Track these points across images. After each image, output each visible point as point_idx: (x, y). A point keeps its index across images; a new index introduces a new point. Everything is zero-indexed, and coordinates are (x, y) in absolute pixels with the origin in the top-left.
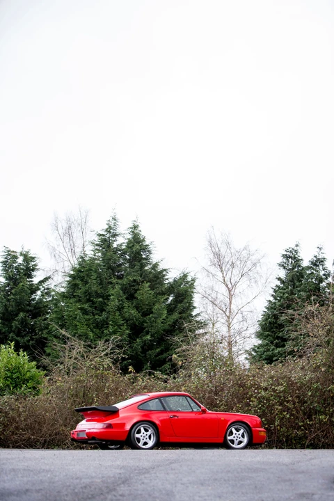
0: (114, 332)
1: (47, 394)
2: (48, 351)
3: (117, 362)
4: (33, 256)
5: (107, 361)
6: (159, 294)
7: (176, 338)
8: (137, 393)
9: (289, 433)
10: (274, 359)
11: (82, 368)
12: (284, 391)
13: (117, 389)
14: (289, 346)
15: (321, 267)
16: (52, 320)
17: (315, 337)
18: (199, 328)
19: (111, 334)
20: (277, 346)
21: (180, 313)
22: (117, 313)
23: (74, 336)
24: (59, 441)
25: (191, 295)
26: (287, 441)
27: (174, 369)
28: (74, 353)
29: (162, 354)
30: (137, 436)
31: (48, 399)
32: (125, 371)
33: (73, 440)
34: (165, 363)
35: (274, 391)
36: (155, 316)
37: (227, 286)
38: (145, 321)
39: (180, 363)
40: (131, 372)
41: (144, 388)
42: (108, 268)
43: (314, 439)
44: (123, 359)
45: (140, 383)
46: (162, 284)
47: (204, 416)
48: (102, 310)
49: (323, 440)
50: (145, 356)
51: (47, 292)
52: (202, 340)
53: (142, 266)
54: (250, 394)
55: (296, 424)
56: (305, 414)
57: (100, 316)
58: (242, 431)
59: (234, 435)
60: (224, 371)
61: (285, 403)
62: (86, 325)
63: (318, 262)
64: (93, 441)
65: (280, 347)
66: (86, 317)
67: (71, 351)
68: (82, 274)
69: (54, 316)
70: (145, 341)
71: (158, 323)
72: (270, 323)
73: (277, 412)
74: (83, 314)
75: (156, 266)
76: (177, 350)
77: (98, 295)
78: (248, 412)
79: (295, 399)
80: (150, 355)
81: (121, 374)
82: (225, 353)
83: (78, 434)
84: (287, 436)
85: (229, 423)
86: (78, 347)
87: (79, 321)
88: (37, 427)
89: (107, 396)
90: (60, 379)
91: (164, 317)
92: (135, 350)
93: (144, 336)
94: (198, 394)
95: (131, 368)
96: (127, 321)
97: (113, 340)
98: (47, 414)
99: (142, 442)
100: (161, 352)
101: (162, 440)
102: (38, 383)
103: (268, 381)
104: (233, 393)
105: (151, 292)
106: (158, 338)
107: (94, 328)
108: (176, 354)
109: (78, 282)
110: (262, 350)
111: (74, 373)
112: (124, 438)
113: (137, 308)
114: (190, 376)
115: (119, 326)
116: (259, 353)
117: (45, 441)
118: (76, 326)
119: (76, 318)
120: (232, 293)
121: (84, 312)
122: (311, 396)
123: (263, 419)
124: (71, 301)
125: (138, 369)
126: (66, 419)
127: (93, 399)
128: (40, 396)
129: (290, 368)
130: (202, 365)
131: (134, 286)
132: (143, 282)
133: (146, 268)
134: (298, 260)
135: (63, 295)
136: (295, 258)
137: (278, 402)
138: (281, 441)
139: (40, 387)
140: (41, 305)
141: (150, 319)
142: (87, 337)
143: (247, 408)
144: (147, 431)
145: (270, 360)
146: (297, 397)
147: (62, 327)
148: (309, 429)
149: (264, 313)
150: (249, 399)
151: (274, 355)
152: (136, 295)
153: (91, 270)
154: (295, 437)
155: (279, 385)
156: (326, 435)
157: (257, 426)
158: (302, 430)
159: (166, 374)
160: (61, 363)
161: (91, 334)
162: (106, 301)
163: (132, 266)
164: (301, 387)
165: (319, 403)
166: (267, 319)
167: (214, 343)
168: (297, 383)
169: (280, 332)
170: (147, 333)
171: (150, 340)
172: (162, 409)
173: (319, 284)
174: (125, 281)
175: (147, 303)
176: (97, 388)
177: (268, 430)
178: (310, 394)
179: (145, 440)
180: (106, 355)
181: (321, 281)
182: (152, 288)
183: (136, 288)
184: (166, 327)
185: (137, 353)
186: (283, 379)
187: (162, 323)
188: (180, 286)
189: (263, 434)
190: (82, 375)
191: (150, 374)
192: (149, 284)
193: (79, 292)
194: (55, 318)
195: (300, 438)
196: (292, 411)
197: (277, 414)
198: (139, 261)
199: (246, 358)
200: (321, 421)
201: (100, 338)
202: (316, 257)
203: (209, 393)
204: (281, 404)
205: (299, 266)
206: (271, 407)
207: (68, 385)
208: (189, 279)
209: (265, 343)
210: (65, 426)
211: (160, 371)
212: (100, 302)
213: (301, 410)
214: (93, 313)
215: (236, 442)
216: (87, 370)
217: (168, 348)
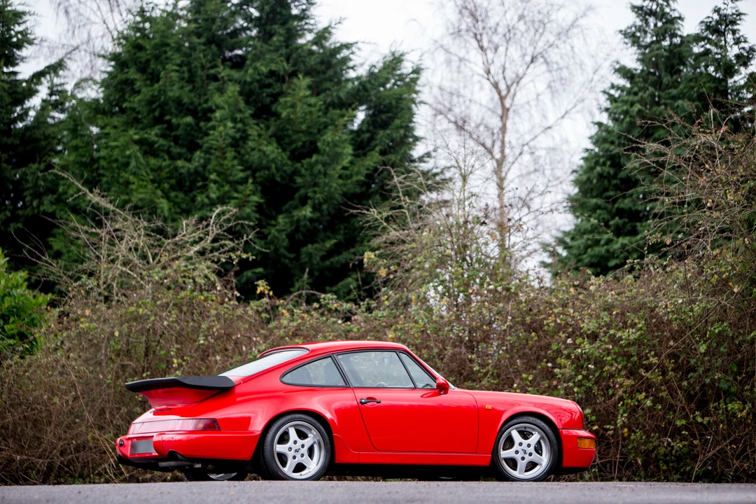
0: (222, 200)
1: (56, 350)
2: (57, 245)
3: (227, 271)
4: (20, 9)
5: (204, 268)
6: (333, 105)
7: (374, 212)
8: (276, 346)
9: (650, 446)
10: (612, 263)
11: (142, 287)
12: (638, 342)
13: (229, 336)
14: (650, 232)
15: (730, 37)
16: (64, 168)
17: (717, 207)
18: (430, 189)
19: (213, 204)
20: (619, 232)
21: (383, 153)
22: (230, 154)
23: (122, 207)
24: (85, 465)
25: (410, 109)
26: (645, 465)
27: (368, 289)
28: (122, 249)
29: (339, 253)
30: (280, 448)
31: (57, 361)
32: (248, 293)
33: (123, 460)
34: (347, 276)
35: (614, 340)
36: (325, 158)
37: (496, 86)
38: (296, 172)
39: (383, 272)
40: (262, 295)
41: (295, 335)
42: (209, 42)
43: (713, 460)
44: (244, 264)
45: (285, 322)
46: (339, 81)
47: (442, 399)
48: (193, 147)
49: (737, 463)
50: (298, 258)
51: (58, 100)
52: (437, 218)
53: (292, 35)
54: (554, 347)
55: (670, 423)
56: (690, 398)
57: (189, 160)
58: (535, 438)
59: (516, 447)
60: (489, 291)
61: (642, 371)
62: (153, 181)
63: (722, 25)
64: (172, 463)
65: (626, 235)
66: (153, 161)
67: (114, 245)
68: (143, 56)
69: (72, 158)
70: (298, 221)
71: (331, 176)
72: (601, 176)
73: (620, 392)
74: (145, 153)
75: (323, 35)
76: (375, 242)
77: (183, 108)
78: (551, 391)
79: (666, 363)
80: (310, 255)
81: (238, 299)
82: (493, 250)
83: (133, 447)
84: (647, 454)
85: (504, 417)
86: (134, 233)
87: (135, 174)
88: (30, 432)
89: (205, 353)
90: (88, 312)
91: (345, 162)
92: (272, 242)
93: (296, 208)
94: (427, 347)
95: (262, 286)
96: (254, 171)
97: (219, 215)
98: (56, 400)
99: (291, 464)
100: (336, 250)
101: (341, 458)
102: (33, 323)
103: (598, 317)
104: (512, 346)
105: (313, 100)
106: (329, 214)
107: (172, 188)
108: (373, 250)
109: (132, 74)
110: (580, 242)
111: (123, 299)
112: (247, 454)
113: (280, 138)
114: (407, 304)
115: (235, 184)
116: (575, 251)
117: (50, 467)
118: (128, 183)
119: (127, 164)
120: (507, 103)
121: (149, 149)
122: (705, 354)
123: (588, 411)
124: (116, 121)
125: (281, 288)
126: (103, 411)
127: (169, 363)
128: (39, 355)
129: (654, 284)
130: (437, 276)
131: (270, 86)
132: (294, 74)
133: (301, 41)
134: (672, 21)
135: (96, 109)
136: (664, 14)
137: (625, 367)
138: (630, 465)
139: (38, 333)
140: (38, 134)
141: (312, 166)
142: (153, 211)
143: (547, 383)
144: (302, 435)
145: (601, 267)
146: (670, 356)
147: (91, 184)
148: (702, 435)
149: (585, 155)
150: (553, 360)
151: (611, 255)
152: (277, 108)
153: (168, 45)
154: (665, 455)
155: (625, 326)
156: (744, 450)
157: (572, 424)
158: (684, 438)
159: (347, 302)
160: (91, 275)
161: (164, 204)
162: (202, 124)
163: (266, 36)
164: (681, 333)
165: (725, 372)
166: (591, 169)
167: (466, 222)
168: (670, 322)
169: (624, 197)
170: (304, 201)
171: (311, 220)
172: (342, 383)
173: (725, 80)
174: (249, 74)
175: (304, 127)
176: (180, 335)
177: (599, 437)
178: (703, 348)
179: (299, 459)
180: (202, 253)
181: (729, 70)
182: (316, 90)
183: (277, 88)
184: (350, 186)
185: (276, 250)
186: (635, 311)
187: (340, 177)
188: (383, 85)
189: (587, 445)
190: (143, 302)
191: (310, 300)
192: (308, 80)
193: (135, 101)
194: (75, 162)
195: (679, 459)
196: (658, 390)
197: (621, 399)
198: (284, 24)
199: (544, 264)
200: (730, 416)
201: (187, 213)
202: (717, 11)
203: (454, 346)
204: (631, 374)
205: (674, 35)
206: (605, 382)
207: (107, 328)
208: (406, 68)
209: (588, 226)
210: (101, 428)
211: (335, 293)
212: (188, 125)
213: (680, 388)
214: (169, 152)
215: (522, 465)
216: (155, 290)
217: (354, 238)
